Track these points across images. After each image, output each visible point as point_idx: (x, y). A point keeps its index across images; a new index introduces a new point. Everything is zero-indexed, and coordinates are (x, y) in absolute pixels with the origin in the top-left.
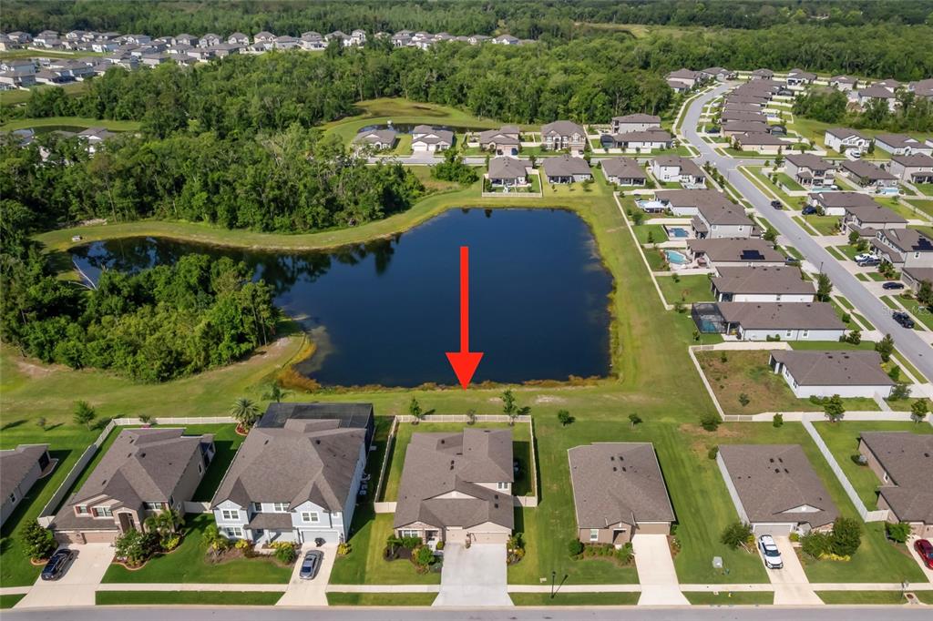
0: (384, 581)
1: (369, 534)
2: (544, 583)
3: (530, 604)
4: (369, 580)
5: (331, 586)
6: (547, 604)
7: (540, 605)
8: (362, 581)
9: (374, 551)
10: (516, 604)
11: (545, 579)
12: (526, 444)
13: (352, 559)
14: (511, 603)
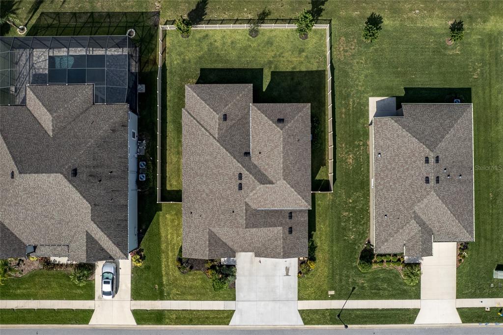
0: (182, 296)
1: (159, 234)
2: (333, 298)
3: (318, 324)
4: (169, 294)
5: (134, 302)
6: (334, 323)
7: (327, 324)
8: (161, 296)
9: (167, 258)
10: (305, 324)
11: (332, 293)
12: (321, 74)
13: (148, 268)
14: (301, 322)
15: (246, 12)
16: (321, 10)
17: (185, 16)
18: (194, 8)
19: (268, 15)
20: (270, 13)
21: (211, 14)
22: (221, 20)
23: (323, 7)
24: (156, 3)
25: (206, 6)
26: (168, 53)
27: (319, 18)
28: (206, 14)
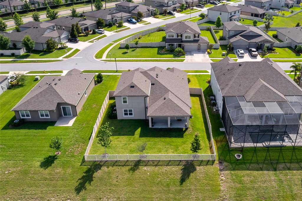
15: (148, 172)
16: (86, 172)
17: (198, 169)
18: (191, 174)
19: (131, 169)
20: (129, 170)
21: (177, 171)
22: (169, 166)
23: (85, 174)
24: (224, 178)
25: (181, 175)
26: (208, 146)
27: (89, 167)
28: (181, 169)
